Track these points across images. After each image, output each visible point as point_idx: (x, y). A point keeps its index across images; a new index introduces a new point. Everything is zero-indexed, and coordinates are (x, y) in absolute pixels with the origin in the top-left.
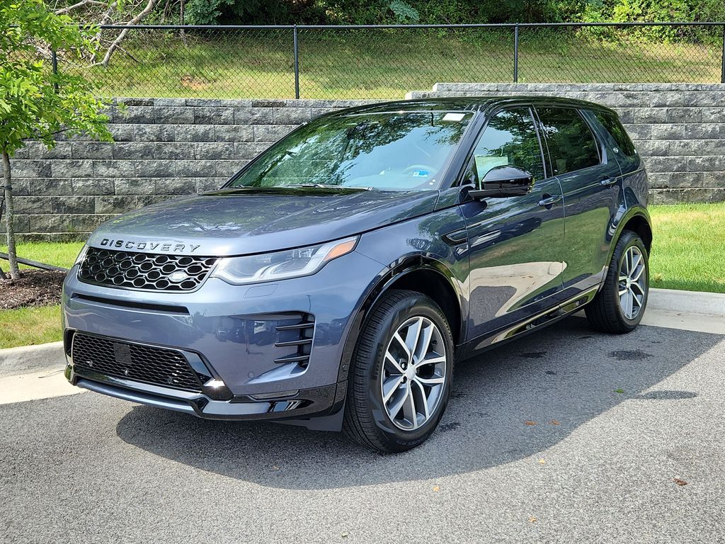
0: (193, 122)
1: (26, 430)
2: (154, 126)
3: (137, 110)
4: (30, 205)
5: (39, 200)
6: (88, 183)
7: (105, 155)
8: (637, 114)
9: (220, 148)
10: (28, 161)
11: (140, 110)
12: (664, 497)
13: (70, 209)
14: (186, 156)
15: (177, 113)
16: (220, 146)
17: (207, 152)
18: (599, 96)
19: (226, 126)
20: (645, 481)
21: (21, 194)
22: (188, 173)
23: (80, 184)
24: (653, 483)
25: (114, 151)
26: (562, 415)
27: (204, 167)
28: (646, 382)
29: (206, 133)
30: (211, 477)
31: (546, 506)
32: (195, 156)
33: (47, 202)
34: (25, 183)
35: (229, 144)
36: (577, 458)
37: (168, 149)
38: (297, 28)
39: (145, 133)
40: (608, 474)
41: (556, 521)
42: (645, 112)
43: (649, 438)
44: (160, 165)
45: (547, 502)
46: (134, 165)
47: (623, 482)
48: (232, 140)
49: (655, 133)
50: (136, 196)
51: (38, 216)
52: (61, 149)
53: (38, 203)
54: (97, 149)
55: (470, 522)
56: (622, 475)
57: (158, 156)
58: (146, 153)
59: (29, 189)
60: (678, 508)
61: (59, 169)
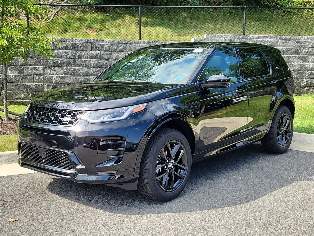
0: (91, 50)
1: (11, 188)
2: (73, 51)
3: (65, 44)
4: (13, 87)
5: (18, 85)
6: (41, 77)
7: (49, 65)
8: (302, 51)
9: (103, 62)
10: (14, 66)
11: (66, 44)
12: (295, 224)
13: (32, 90)
14: (87, 66)
15: (84, 45)
16: (103, 61)
17: (97, 64)
18: (284, 42)
19: (106, 52)
20: (287, 217)
21: (10, 82)
22: (87, 74)
23: (37, 78)
24: (291, 219)
25: (53, 62)
26: (254, 189)
27: (95, 71)
28: (294, 176)
29: (96, 55)
30: (92, 210)
31: (241, 226)
32: (91, 66)
33: (21, 86)
34: (11, 77)
35: (107, 61)
36: (258, 207)
37: (79, 62)
38: (141, 7)
39: (68, 55)
40: (271, 214)
41: (245, 233)
42: (306, 50)
43: (292, 200)
44: (75, 70)
45: (241, 225)
46: (63, 69)
47: (277, 218)
48: (108, 59)
49: (310, 60)
50: (63, 84)
51: (17, 92)
52: (29, 61)
53: (17, 86)
54: (46, 61)
55: (206, 232)
56: (277, 215)
57: (74, 65)
58: (69, 64)
59: (13, 79)
60: (300, 229)
61: (28, 70)
